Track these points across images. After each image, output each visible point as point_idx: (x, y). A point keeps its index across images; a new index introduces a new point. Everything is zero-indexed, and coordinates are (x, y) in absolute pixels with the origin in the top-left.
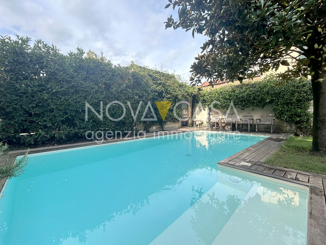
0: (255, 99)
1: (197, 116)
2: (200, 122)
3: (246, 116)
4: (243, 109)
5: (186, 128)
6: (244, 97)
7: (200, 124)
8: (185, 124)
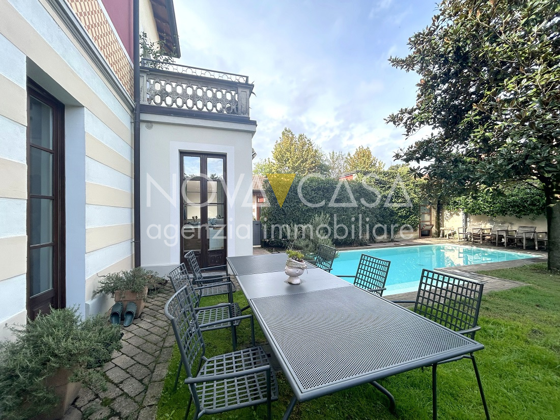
0: (535, 205)
1: (445, 222)
2: (450, 232)
3: (524, 227)
4: (519, 217)
5: (427, 239)
6: (517, 202)
7: (450, 235)
8: (425, 234)
